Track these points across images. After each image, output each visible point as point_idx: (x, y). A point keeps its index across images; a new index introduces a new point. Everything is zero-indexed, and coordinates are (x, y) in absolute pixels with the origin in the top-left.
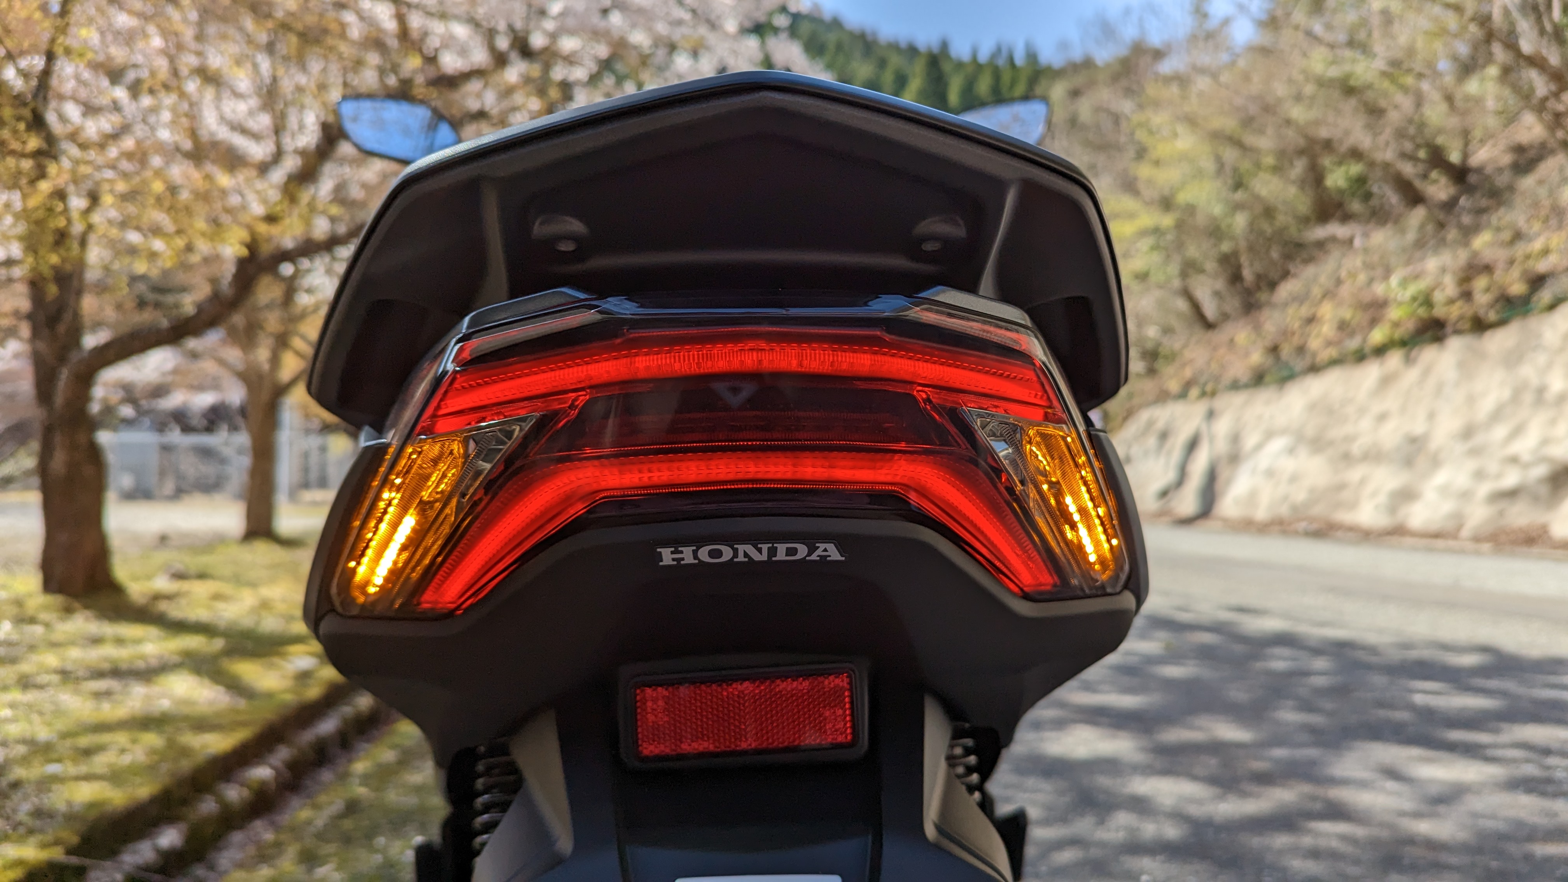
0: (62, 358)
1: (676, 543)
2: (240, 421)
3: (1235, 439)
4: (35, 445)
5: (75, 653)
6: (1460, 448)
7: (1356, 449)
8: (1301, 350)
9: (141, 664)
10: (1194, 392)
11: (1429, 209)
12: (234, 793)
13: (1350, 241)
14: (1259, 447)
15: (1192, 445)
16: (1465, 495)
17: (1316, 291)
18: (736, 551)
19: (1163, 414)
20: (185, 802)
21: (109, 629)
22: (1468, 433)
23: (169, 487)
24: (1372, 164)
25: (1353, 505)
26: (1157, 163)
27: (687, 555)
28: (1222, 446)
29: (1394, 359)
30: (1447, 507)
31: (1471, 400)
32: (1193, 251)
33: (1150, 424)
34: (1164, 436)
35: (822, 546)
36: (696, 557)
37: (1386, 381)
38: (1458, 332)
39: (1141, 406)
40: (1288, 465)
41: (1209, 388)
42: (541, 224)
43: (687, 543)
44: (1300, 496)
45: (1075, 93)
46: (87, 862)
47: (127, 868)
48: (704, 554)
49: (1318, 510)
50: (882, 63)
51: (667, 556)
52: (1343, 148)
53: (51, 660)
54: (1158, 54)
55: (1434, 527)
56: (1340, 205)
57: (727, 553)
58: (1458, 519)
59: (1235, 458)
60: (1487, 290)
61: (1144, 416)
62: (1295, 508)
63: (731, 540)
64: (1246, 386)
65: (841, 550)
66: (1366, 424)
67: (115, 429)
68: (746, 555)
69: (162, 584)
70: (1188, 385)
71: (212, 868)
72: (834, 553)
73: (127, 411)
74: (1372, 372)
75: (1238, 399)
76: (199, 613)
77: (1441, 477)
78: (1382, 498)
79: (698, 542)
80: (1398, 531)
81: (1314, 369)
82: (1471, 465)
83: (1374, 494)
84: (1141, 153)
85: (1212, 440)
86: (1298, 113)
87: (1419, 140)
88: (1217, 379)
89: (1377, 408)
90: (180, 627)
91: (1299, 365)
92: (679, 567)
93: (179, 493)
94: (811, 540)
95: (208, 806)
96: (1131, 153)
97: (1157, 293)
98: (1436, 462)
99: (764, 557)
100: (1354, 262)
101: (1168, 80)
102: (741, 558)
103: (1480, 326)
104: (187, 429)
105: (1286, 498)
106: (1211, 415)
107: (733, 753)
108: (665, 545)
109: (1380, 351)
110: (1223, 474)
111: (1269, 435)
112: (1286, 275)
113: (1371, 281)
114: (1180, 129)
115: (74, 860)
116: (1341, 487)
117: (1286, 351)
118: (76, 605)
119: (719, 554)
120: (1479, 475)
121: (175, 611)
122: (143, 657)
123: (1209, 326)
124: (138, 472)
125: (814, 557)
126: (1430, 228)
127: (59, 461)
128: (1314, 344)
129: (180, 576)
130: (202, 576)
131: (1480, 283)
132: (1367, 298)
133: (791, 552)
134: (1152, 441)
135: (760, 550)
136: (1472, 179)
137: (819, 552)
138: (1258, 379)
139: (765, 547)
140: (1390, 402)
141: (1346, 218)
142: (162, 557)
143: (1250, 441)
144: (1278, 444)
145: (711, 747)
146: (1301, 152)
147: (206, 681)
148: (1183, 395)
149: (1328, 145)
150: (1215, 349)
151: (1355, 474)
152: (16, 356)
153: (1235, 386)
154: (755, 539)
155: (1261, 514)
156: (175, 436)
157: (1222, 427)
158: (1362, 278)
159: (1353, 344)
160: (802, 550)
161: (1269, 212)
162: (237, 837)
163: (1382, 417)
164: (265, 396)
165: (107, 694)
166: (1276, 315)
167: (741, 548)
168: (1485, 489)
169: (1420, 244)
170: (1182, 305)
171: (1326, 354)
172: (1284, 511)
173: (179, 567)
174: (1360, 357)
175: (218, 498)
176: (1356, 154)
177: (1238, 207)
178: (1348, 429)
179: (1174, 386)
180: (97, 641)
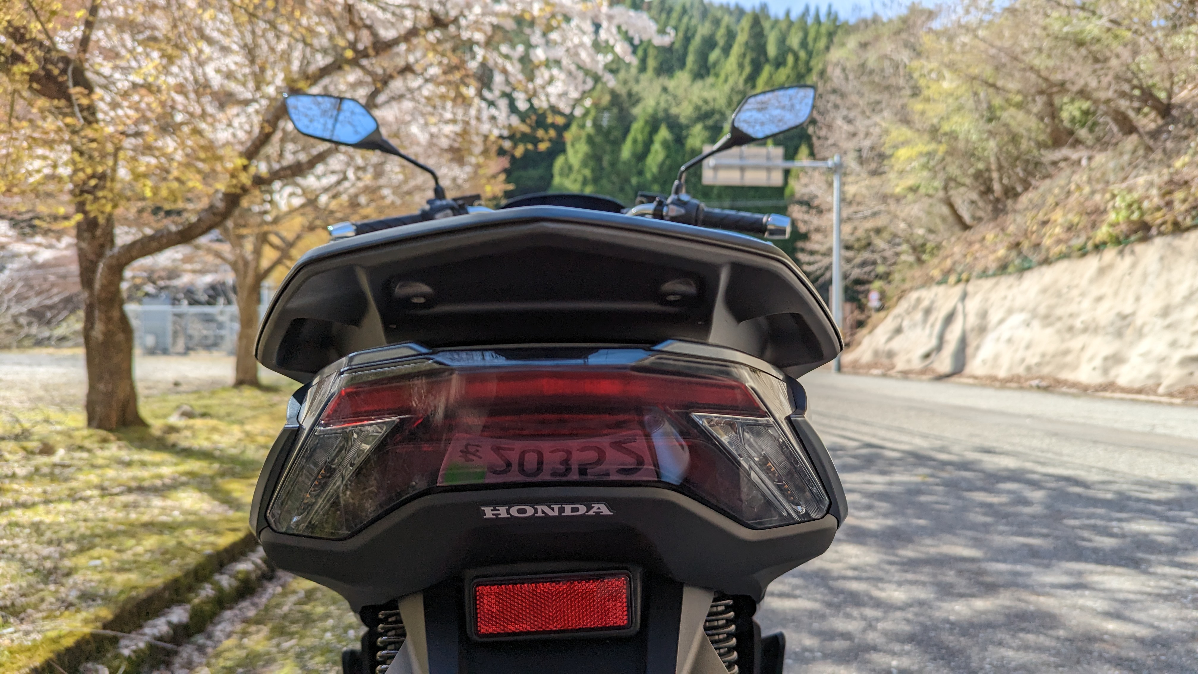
0: (100, 255)
1: (495, 504)
2: (233, 297)
3: (984, 315)
4: (81, 314)
5: (111, 473)
6: (1160, 323)
7: (1078, 324)
8: (1037, 246)
9: (158, 483)
10: (953, 279)
11: (1141, 136)
12: (225, 581)
13: (1079, 161)
14: (1001, 321)
15: (949, 319)
16: (1162, 360)
17: (1051, 200)
18: (536, 511)
19: (927, 295)
20: (190, 589)
21: (137, 456)
22: (1166, 312)
23: (181, 345)
24: (1096, 102)
25: (1075, 367)
26: (928, 100)
27: (502, 512)
28: (972, 320)
29: (1110, 254)
30: (1149, 369)
31: (1169, 286)
32: (953, 170)
33: (919, 300)
34: (928, 312)
35: (596, 506)
36: (508, 513)
37: (1102, 271)
38: (1161, 234)
39: (912, 289)
40: (1024, 335)
41: (964, 276)
42: (401, 287)
43: (502, 504)
44: (1033, 360)
45: (864, 46)
46: (119, 634)
47: (147, 638)
48: (514, 511)
49: (1046, 370)
50: (717, 22)
51: (489, 513)
52: (1075, 88)
53: (94, 478)
54: (931, 15)
55: (1137, 385)
56: (1071, 133)
57: (530, 511)
58: (1157, 377)
59: (982, 330)
60: (1184, 201)
61: (914, 296)
62: (1029, 369)
63: (533, 502)
64: (994, 275)
65: (610, 507)
66: (1086, 303)
67: (140, 301)
68: (543, 512)
69: (174, 420)
70: (947, 273)
71: (210, 637)
72: (605, 510)
73: (150, 288)
74: (1092, 263)
75: (987, 284)
76: (201, 443)
77: (1144, 345)
78: (1098, 362)
79: (510, 503)
80: (1110, 386)
81: (1047, 262)
82: (1168, 336)
83: (1091, 359)
84: (916, 92)
85: (965, 315)
86: (1039, 62)
87: (1135, 82)
88: (970, 268)
89: (1095, 291)
90: (188, 453)
91: (1035, 258)
92: (497, 519)
93: (188, 350)
94: (588, 502)
95: (207, 591)
96: (908, 92)
97: (927, 201)
98: (1140, 334)
99: (556, 513)
100: (1081, 177)
101: (938, 34)
102: (540, 514)
103: (1178, 229)
104: (194, 302)
105: (1023, 360)
106: (964, 296)
107: (545, 632)
108: (487, 505)
109: (1098, 248)
110: (973, 342)
111: (1010, 312)
112: (1027, 186)
113: (1093, 193)
114: (947, 74)
115: (109, 633)
116: (1066, 352)
117: (1026, 245)
118: (112, 437)
119: (524, 511)
120: (1174, 344)
121: (184, 440)
122: (160, 477)
123: (966, 227)
124: (158, 335)
125: (591, 513)
126: (1141, 152)
127: (99, 329)
128: (1047, 242)
129: (188, 415)
130: (204, 415)
131: (1179, 195)
132: (1090, 205)
133: (574, 510)
134: (918, 316)
135: (553, 509)
136: (1175, 112)
137: (595, 510)
138: (1003, 268)
139: (556, 507)
140: (1106, 287)
141: (1077, 143)
142: (174, 400)
143: (994, 317)
144: (1018, 318)
145: (529, 628)
146: (1041, 92)
147: (206, 496)
148: (943, 281)
149: (1062, 86)
150: (971, 244)
151: (1076, 343)
152: (67, 247)
153: (984, 274)
154: (549, 502)
155: (1002, 373)
156: (184, 307)
157: (973, 305)
158: (1087, 190)
159: (1077, 242)
160: (582, 509)
161: (1015, 139)
162: (228, 614)
163: (1099, 299)
164: (250, 280)
165: (135, 506)
166: (1019, 219)
167: (540, 508)
168: (1178, 355)
169: (1133, 165)
170: (945, 210)
171: (1056, 250)
172: (1021, 370)
173: (186, 408)
174: (1083, 252)
175: (216, 354)
176: (1083, 94)
177: (992, 134)
178: (1073, 308)
179: (936, 273)
180: (128, 464)
